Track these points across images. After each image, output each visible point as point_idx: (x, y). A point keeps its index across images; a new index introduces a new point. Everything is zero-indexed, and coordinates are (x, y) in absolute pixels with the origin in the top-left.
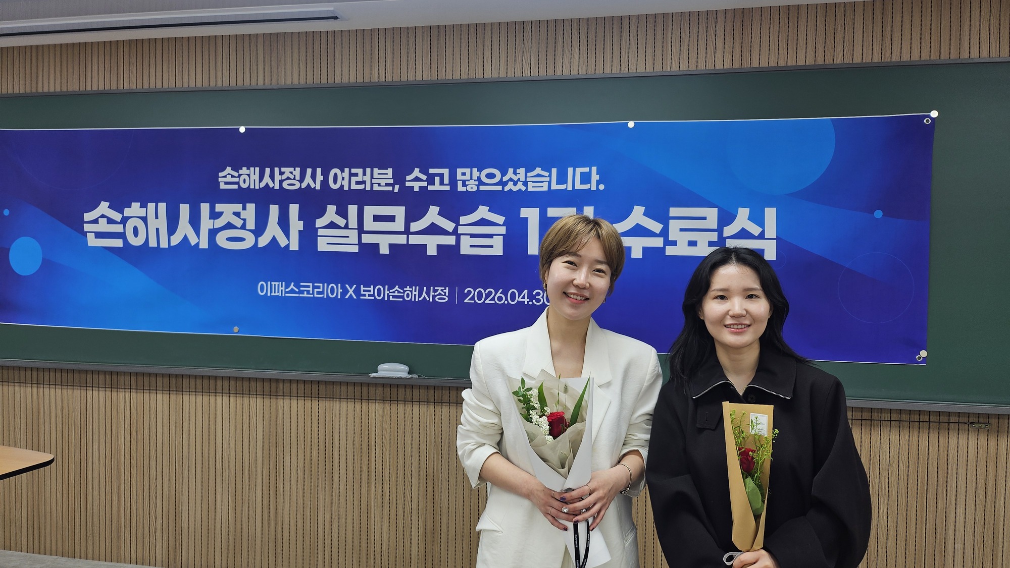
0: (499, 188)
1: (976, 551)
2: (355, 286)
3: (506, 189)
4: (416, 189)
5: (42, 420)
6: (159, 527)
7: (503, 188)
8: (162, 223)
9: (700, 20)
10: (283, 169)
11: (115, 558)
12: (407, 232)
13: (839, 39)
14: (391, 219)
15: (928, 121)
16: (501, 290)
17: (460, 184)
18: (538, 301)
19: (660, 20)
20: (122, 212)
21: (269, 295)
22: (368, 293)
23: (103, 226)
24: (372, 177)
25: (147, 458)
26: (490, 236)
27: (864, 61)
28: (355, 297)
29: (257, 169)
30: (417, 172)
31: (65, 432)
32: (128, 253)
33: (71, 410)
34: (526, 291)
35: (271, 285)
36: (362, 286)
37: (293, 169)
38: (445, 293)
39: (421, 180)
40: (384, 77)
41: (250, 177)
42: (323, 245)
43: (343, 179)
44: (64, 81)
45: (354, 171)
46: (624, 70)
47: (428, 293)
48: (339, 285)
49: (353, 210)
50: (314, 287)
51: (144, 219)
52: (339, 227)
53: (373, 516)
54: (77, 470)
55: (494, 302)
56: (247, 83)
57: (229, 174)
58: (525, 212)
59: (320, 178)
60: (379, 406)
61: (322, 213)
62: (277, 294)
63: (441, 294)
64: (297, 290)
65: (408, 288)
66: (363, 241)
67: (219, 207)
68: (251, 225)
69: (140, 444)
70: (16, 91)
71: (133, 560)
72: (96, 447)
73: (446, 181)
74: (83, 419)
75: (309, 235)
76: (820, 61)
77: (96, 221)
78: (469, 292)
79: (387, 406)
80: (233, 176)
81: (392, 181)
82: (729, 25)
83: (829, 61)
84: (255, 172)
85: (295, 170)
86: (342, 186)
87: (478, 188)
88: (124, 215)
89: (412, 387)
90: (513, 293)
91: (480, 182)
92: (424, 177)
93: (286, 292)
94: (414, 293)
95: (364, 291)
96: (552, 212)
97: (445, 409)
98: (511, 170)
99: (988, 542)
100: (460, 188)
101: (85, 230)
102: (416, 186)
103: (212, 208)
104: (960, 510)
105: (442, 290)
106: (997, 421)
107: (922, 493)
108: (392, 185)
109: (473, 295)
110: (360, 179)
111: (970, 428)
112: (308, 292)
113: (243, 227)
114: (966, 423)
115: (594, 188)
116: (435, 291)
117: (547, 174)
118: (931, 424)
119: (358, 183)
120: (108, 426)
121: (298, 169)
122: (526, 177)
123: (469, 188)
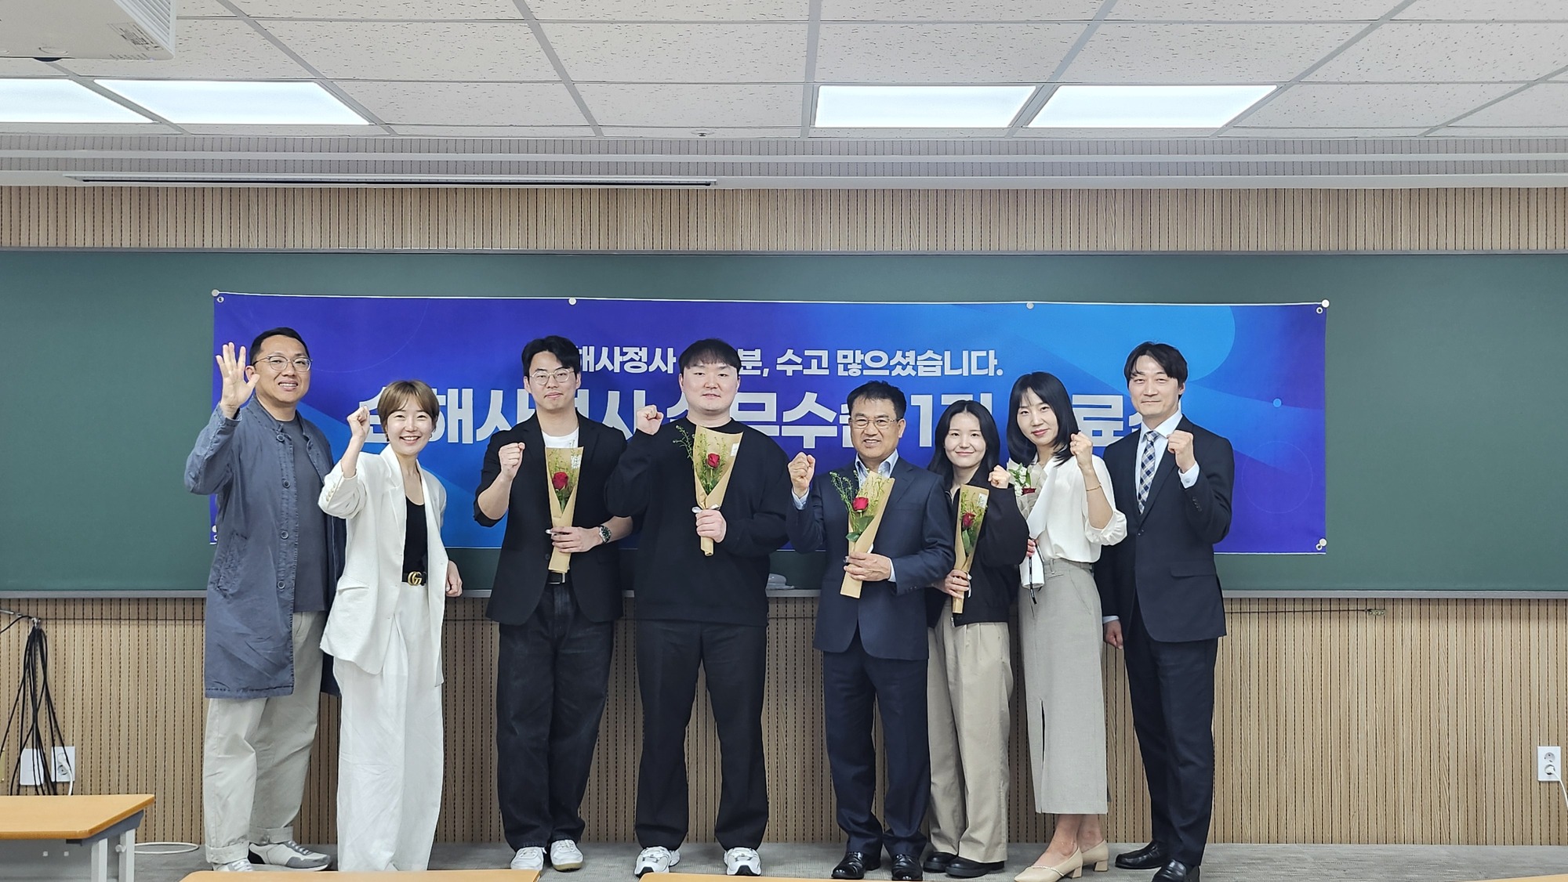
3: (894, 373)
4: (789, 373)
7: (890, 373)
8: (467, 414)
9: (1099, 198)
10: (625, 350)
12: (780, 422)
14: (761, 407)
15: (1320, 310)
17: (841, 367)
19: (1058, 196)
29: (592, 349)
30: (790, 354)
37: (638, 348)
39: (796, 364)
40: (749, 246)
56: (577, 247)
58: (916, 400)
73: (825, 364)
76: (1218, 248)
81: (760, 364)
82: (1128, 205)
83: (1226, 248)
85: (641, 350)
87: (862, 372)
91: (864, 367)
92: (799, 360)
98: (899, 353)
100: (841, 372)
102: (790, 370)
104: (1362, 699)
106: (1392, 607)
111: (1368, 616)
114: (1364, 611)
115: (992, 374)
117: (940, 358)
118: (1335, 613)
121: (645, 350)
122: (916, 360)
123: (851, 373)
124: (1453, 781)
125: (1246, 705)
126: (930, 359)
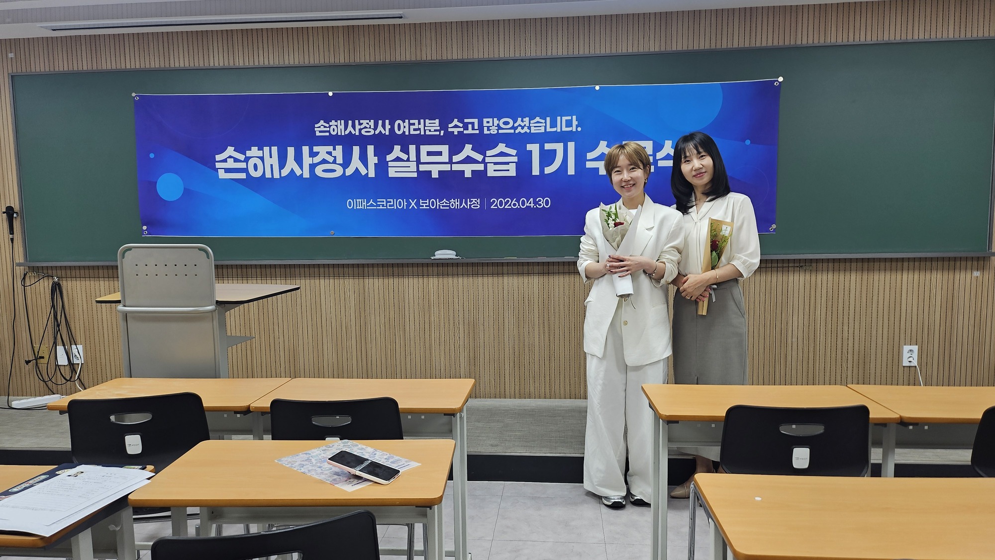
0: (512, 131)
1: (805, 342)
2: (416, 200)
3: (517, 131)
4: (456, 133)
7: (515, 131)
8: (275, 161)
9: (640, 19)
10: (361, 121)
12: (451, 162)
13: (725, 33)
14: (439, 153)
15: (777, 84)
16: (515, 199)
17: (485, 129)
18: (540, 205)
19: (614, 19)
20: (245, 154)
21: (355, 208)
22: (425, 204)
23: (230, 164)
24: (425, 126)
26: (508, 163)
27: (740, 46)
28: (416, 208)
29: (343, 122)
30: (456, 122)
32: (249, 182)
34: (532, 199)
35: (356, 201)
36: (421, 200)
38: (478, 202)
39: (459, 127)
40: (430, 57)
41: (338, 127)
42: (392, 173)
43: (405, 127)
44: (191, 59)
45: (412, 121)
46: (592, 52)
47: (466, 203)
48: (405, 200)
49: (412, 148)
50: (387, 202)
51: (262, 159)
52: (402, 160)
53: (434, 351)
55: (510, 207)
56: (332, 61)
57: (322, 125)
58: (529, 147)
59: (388, 127)
60: (436, 280)
61: (390, 151)
62: (361, 207)
63: (475, 203)
64: (375, 204)
65: (452, 200)
66: (421, 169)
67: (316, 149)
68: (340, 160)
70: (153, 66)
73: (476, 127)
75: (382, 167)
76: (713, 47)
77: (225, 161)
78: (494, 201)
79: (441, 280)
80: (325, 127)
81: (439, 128)
82: (658, 22)
83: (719, 47)
84: (341, 124)
85: (370, 121)
86: (404, 132)
87: (498, 131)
88: (247, 156)
89: (457, 265)
90: (523, 200)
91: (499, 128)
92: (461, 125)
93: (367, 206)
94: (456, 203)
95: (422, 203)
96: (548, 146)
97: (480, 279)
98: (520, 119)
99: (812, 337)
100: (486, 132)
101: (217, 167)
102: (456, 131)
103: (311, 150)
104: (795, 318)
105: (476, 201)
106: (816, 264)
107: (773, 310)
108: (439, 131)
109: (496, 203)
110: (416, 127)
111: (800, 270)
112: (383, 206)
113: (334, 162)
114: (798, 266)
115: (574, 130)
116: (471, 201)
117: (543, 121)
118: (778, 269)
119: (415, 130)
121: (372, 121)
122: (530, 123)
123: (492, 132)
124: (850, 366)
126: (538, 122)
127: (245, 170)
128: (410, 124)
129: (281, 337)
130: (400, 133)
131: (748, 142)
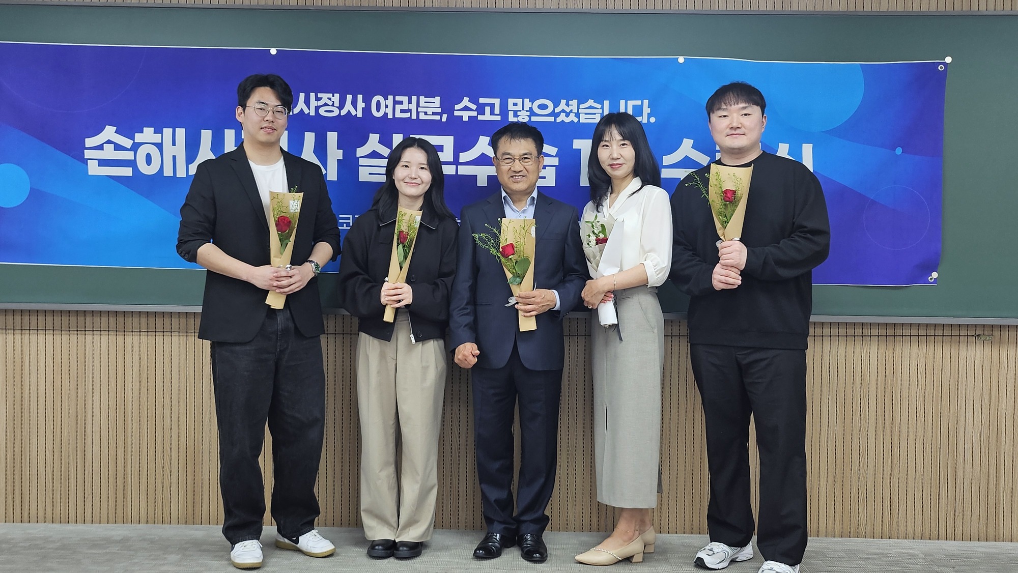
0: (551, 119)
1: (982, 450)
3: (559, 120)
4: (465, 119)
5: (26, 371)
6: (174, 480)
7: (555, 120)
8: (180, 151)
10: (320, 95)
11: (120, 518)
12: (456, 162)
15: (941, 68)
17: (511, 114)
20: (133, 138)
23: (109, 153)
24: (418, 105)
25: (159, 407)
27: (890, 10)
30: (466, 102)
31: (57, 383)
32: (138, 183)
33: (65, 356)
37: (332, 94)
39: (471, 110)
42: (365, 175)
43: (387, 106)
45: (398, 98)
51: (160, 146)
52: (381, 157)
54: (73, 423)
58: (577, 144)
59: (361, 105)
61: (364, 141)
69: (151, 391)
71: (143, 519)
72: (97, 396)
73: (497, 111)
74: (81, 367)
75: (349, 165)
76: (851, 8)
77: (100, 147)
81: (439, 110)
83: (859, 9)
85: (333, 96)
86: (386, 114)
87: (530, 119)
88: (135, 141)
91: (532, 113)
92: (474, 107)
98: (563, 102)
101: (86, 157)
102: (466, 116)
104: (969, 414)
106: (999, 331)
107: (937, 401)
108: (440, 114)
110: (405, 106)
111: (977, 341)
114: (973, 336)
117: (599, 106)
119: (402, 111)
120: (112, 372)
121: (337, 96)
122: (578, 108)
125: (865, 418)
126: (591, 107)
127: (132, 163)
128: (396, 103)
129: (175, 427)
130: (379, 115)
131: (899, 151)
